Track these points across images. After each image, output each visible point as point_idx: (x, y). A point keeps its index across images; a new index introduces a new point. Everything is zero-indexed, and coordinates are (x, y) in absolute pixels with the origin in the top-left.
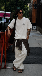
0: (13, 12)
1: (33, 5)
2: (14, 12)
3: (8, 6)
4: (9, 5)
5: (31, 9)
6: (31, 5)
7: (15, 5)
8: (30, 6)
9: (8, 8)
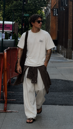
0: (17, 22)
1: (52, 10)
2: (20, 22)
3: (9, 12)
4: (11, 10)
5: (48, 17)
6: (48, 9)
7: (20, 10)
8: (46, 11)
9: (8, 14)
